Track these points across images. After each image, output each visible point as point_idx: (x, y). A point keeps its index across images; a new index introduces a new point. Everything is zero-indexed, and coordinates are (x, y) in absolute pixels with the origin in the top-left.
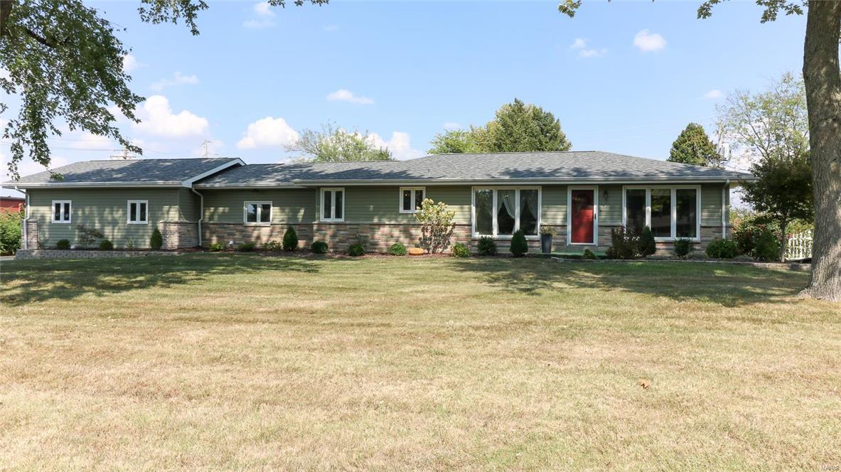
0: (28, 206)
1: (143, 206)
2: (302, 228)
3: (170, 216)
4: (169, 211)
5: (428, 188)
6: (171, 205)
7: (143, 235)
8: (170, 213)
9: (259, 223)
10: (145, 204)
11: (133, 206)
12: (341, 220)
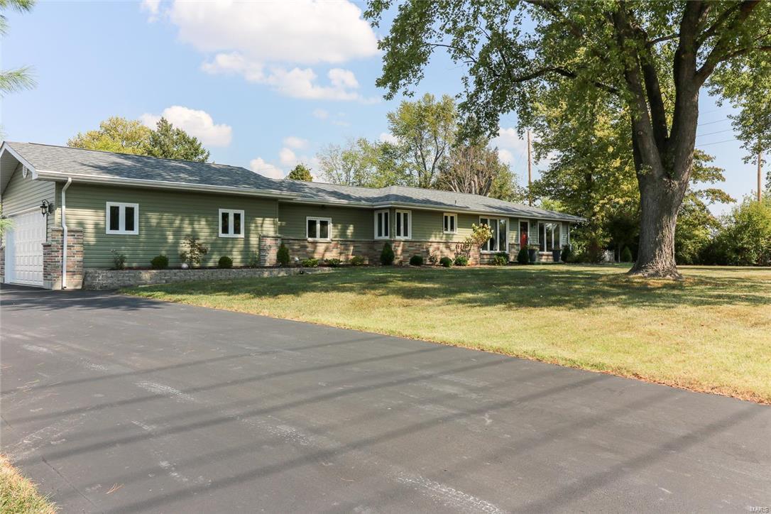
0: (64, 207)
1: (237, 217)
2: (357, 245)
3: (264, 229)
4: (262, 223)
5: (459, 215)
6: (264, 217)
7: (231, 251)
8: (264, 225)
9: (318, 239)
10: (239, 215)
11: (225, 216)
12: (409, 238)
